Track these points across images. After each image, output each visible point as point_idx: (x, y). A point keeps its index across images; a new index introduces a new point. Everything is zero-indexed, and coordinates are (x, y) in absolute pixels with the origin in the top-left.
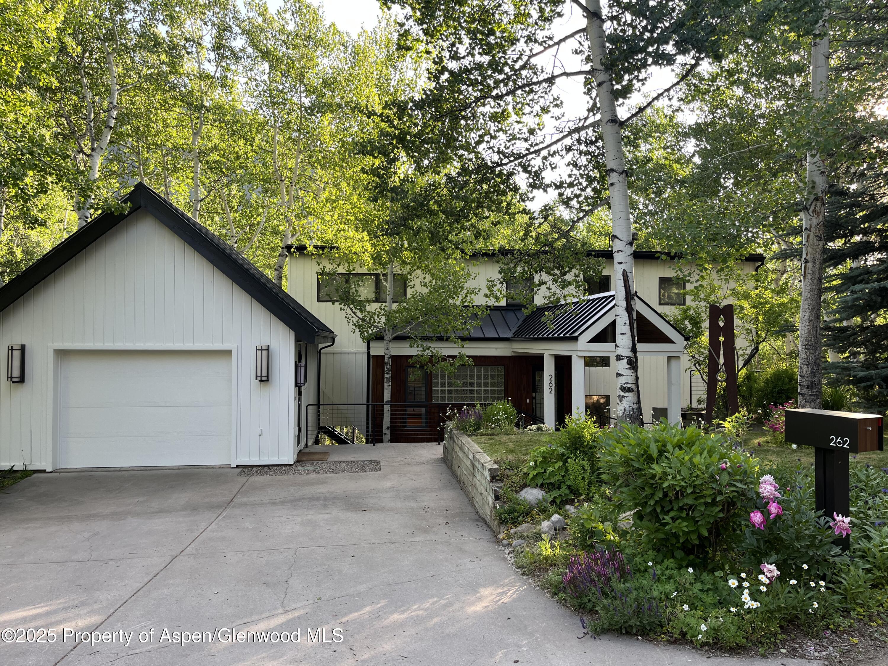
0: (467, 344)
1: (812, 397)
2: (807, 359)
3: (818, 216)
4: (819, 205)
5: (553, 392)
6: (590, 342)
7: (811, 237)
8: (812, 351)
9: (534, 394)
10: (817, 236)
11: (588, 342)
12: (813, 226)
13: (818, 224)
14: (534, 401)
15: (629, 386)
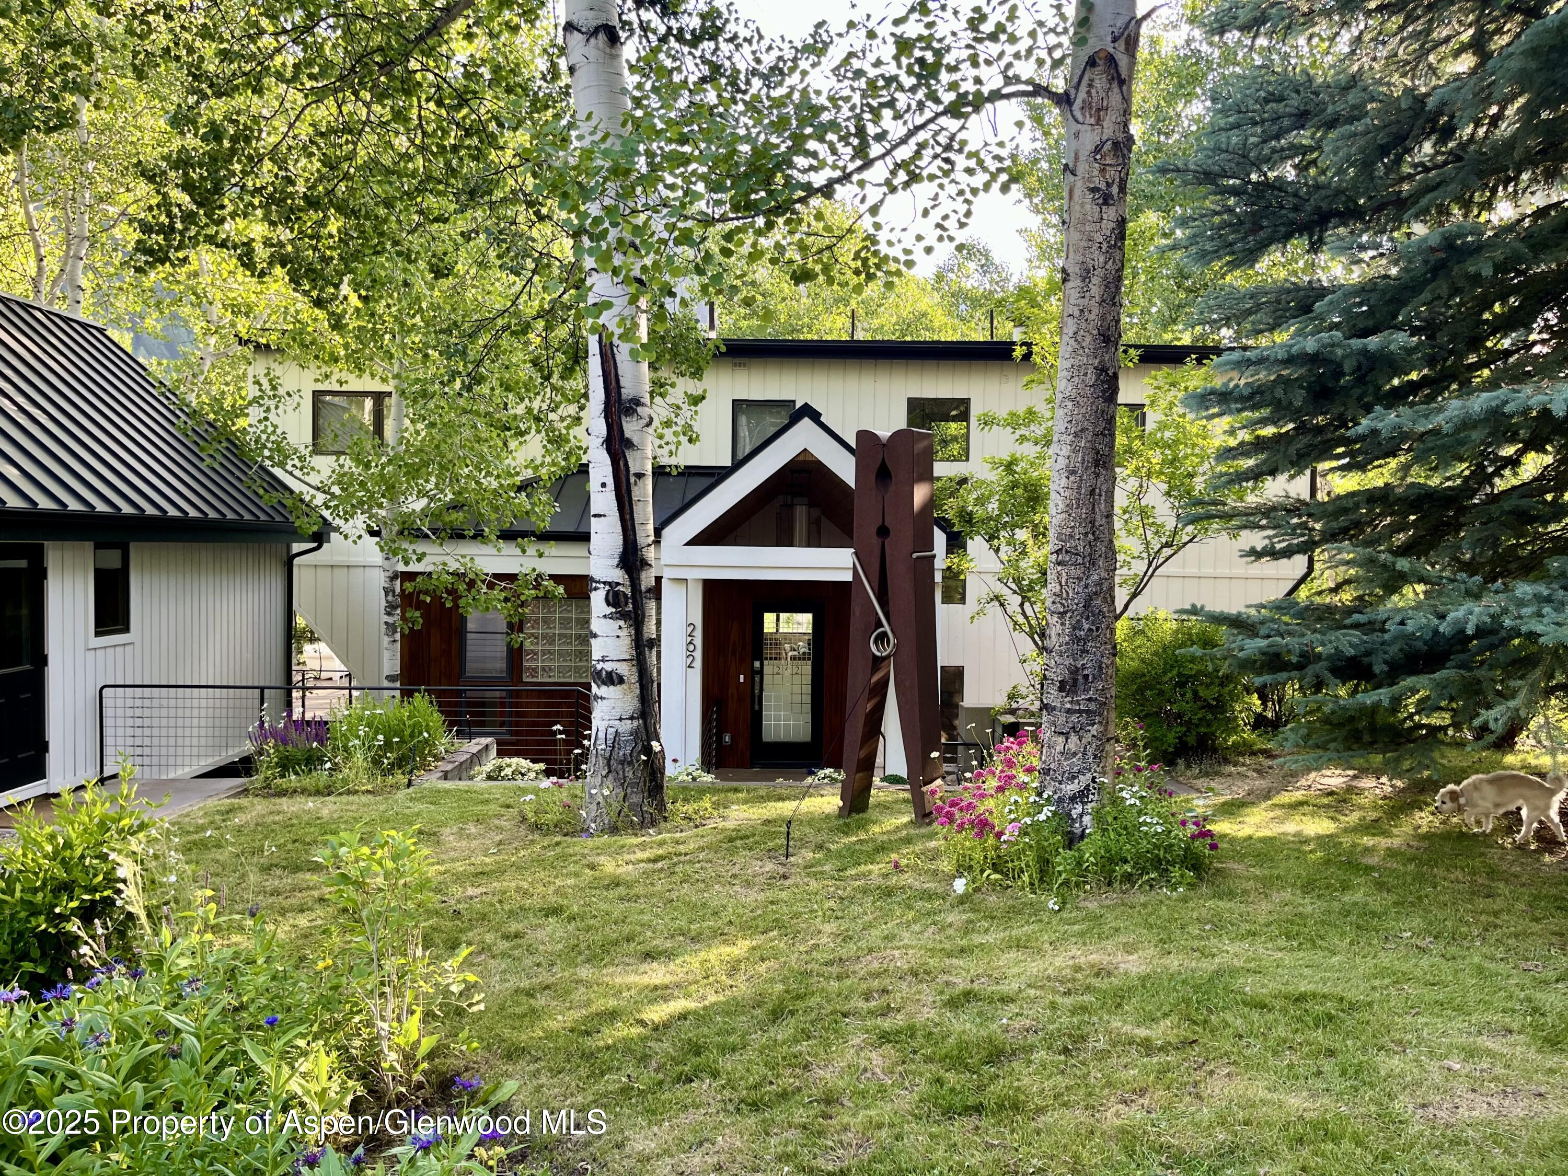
0: (551, 549)
1: (1074, 718)
2: (1059, 595)
3: (1099, 121)
4: (1100, 83)
5: (698, 664)
6: (694, 542)
7: (1077, 193)
8: (1076, 572)
9: (757, 664)
10: (1094, 190)
11: (689, 544)
12: (1084, 153)
13: (1097, 149)
14: (757, 678)
15: (609, 667)
